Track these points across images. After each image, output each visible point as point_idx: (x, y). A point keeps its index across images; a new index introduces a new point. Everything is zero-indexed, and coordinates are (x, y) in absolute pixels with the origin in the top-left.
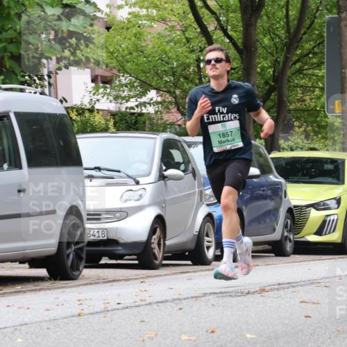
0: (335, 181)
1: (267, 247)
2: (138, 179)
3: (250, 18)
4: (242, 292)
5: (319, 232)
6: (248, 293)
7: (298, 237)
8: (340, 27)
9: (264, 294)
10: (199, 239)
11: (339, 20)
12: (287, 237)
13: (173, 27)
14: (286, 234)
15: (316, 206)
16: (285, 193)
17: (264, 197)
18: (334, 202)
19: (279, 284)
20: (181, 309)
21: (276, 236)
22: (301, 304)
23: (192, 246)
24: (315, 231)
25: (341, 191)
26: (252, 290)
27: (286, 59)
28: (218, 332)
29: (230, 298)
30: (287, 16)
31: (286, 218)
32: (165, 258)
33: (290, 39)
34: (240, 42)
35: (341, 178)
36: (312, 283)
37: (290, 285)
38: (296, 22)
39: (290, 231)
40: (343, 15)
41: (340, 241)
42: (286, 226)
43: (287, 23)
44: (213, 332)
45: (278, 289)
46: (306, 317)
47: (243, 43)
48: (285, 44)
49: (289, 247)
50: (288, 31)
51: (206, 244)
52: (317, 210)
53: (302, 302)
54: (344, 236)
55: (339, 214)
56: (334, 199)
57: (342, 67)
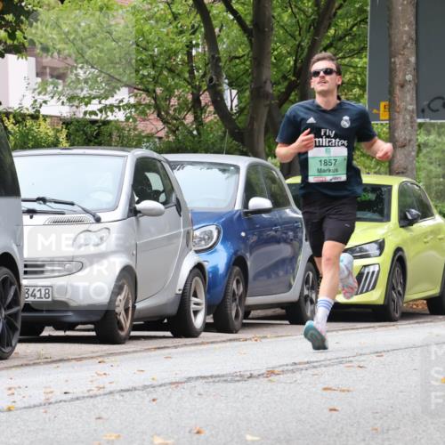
0: (376, 216)
1: (279, 311)
2: (99, 214)
4: (241, 376)
6: (251, 377)
9: (272, 378)
10: (183, 300)
12: (307, 296)
14: (306, 292)
17: (277, 241)
18: (375, 246)
19: (295, 364)
20: (154, 400)
21: (292, 295)
22: (325, 392)
23: (173, 310)
25: (385, 231)
26: (255, 373)
27: (314, 43)
28: (207, 433)
29: (225, 385)
31: (307, 269)
32: (135, 328)
33: (318, 14)
35: (385, 212)
36: (341, 362)
39: (311, 288)
41: (381, 302)
42: (306, 281)
44: (198, 432)
45: (293, 371)
46: (331, 410)
48: (313, 23)
50: (317, 3)
51: (193, 307)
53: (325, 389)
54: (388, 296)
55: (381, 264)
56: (375, 242)
57: (392, 55)
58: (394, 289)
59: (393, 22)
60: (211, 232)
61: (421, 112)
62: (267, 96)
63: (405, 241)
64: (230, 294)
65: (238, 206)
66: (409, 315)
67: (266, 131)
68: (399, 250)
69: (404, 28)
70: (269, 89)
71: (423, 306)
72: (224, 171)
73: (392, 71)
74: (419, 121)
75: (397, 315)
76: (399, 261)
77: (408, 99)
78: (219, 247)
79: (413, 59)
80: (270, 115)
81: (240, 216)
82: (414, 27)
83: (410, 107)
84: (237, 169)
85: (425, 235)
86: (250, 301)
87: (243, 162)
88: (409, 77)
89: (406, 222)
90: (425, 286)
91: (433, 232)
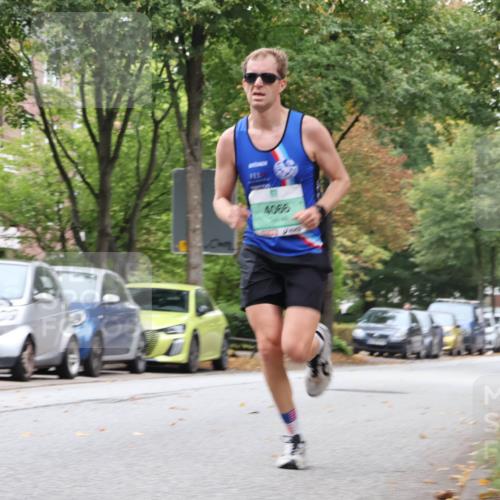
0: (181, 309)
1: (123, 365)
2: (12, 301)
3: (106, 167)
5: (168, 353)
7: (150, 358)
9: (135, 401)
10: (65, 356)
11: (185, 173)
12: (140, 357)
13: (36, 173)
14: (140, 354)
18: (181, 327)
21: (130, 356)
22: (172, 410)
23: (58, 362)
24: (164, 351)
25: (187, 318)
26: (124, 399)
27: (136, 205)
30: (138, 168)
31: (140, 340)
32: (35, 373)
33: (140, 187)
34: (97, 192)
39: (143, 352)
40: (189, 168)
41: (185, 361)
42: (139, 348)
43: (138, 174)
44: (103, 430)
46: (180, 420)
47: (99, 190)
48: (135, 192)
49: (141, 365)
50: (138, 180)
51: (70, 361)
52: (167, 333)
54: (189, 359)
55: (184, 338)
56: (181, 325)
57: (188, 213)
61: (206, 248)
62: (108, 235)
63: (200, 325)
64: (93, 353)
66: (201, 370)
68: (195, 330)
69: (195, 197)
70: (110, 231)
71: (208, 365)
73: (187, 222)
74: (205, 253)
75: (195, 370)
76: (196, 338)
77: (198, 238)
79: (200, 216)
82: (201, 197)
85: (211, 322)
86: (106, 358)
88: (198, 226)
89: (199, 313)
90: (211, 353)
91: (216, 320)
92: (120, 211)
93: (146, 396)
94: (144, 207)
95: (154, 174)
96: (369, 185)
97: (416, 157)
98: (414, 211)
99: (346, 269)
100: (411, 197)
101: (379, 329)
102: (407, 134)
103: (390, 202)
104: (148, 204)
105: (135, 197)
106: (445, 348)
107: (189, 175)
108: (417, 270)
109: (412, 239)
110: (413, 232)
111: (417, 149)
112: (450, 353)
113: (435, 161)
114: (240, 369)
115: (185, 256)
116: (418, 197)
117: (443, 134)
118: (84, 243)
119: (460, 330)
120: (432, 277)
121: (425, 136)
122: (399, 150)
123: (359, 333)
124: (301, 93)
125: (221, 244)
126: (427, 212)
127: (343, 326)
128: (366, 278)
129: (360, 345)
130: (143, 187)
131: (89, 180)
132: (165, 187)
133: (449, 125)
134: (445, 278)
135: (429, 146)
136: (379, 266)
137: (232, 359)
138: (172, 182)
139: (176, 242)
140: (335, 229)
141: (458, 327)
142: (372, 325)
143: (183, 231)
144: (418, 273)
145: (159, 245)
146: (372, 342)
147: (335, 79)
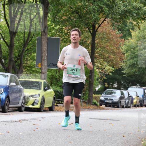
0: (38, 88)
3: (13, 36)
4: (13, 121)
5: (33, 105)
6: (16, 121)
7: (26, 106)
8: (41, 41)
9: (21, 122)
11: (41, 38)
14: (22, 105)
15: (32, 96)
16: (23, 92)
18: (38, 95)
19: (24, 119)
21: (19, 105)
24: (31, 104)
25: (40, 92)
26: (17, 121)
28: (10, 132)
29: (10, 123)
30: (24, 36)
31: (23, 99)
33: (25, 43)
34: (9, 44)
35: (40, 88)
36: (35, 119)
37: (28, 120)
38: (27, 38)
39: (24, 104)
40: (43, 37)
41: (39, 108)
42: (23, 102)
43: (24, 38)
44: (8, 132)
45: (25, 121)
46: (37, 129)
47: (10, 44)
48: (23, 45)
49: (23, 109)
50: (24, 41)
52: (32, 97)
53: (34, 125)
54: (40, 106)
55: (39, 99)
56: (38, 94)
57: (42, 53)
58: (42, 105)
59: (42, 46)
60: (2, 90)
61: (48, 66)
62: (12, 61)
63: (45, 94)
64: (6, 104)
65: (8, 84)
66: (45, 111)
67: (12, 69)
68: (43, 96)
69: (45, 47)
70: (13, 59)
71: (48, 109)
72: (3, 76)
73: (42, 57)
74: (48, 68)
75: (42, 111)
77: (45, 63)
78: (4, 93)
79: (46, 54)
80: (13, 65)
81: (8, 87)
82: (47, 47)
83: (46, 65)
84: (8, 76)
85: (49, 93)
86: (10, 106)
87: (9, 75)
88: (45, 58)
89: (45, 90)
90: (48, 105)
91: (51, 93)
92: (17, 52)
93: (25, 120)
94: (26, 51)
95: (30, 39)
96: (108, 44)
97: (126, 34)
98: (124, 54)
99: (98, 75)
100: (123, 49)
101: (109, 97)
102: (123, 25)
103: (115, 50)
104: (28, 50)
105: (22, 47)
106: (133, 104)
107: (42, 39)
108: (124, 75)
109: (123, 64)
110: (123, 62)
111: (126, 31)
112: (135, 106)
113: (132, 36)
114: (58, 111)
115: (40, 69)
116: (125, 49)
117: (136, 26)
118: (4, 63)
119: (138, 98)
120: (130, 78)
121: (129, 27)
122: (120, 32)
123: (102, 98)
124: (85, 10)
125: (53, 65)
126: (129, 54)
127: (96, 95)
128: (106, 78)
129: (102, 102)
130: (26, 43)
131: (6, 41)
132: (34, 43)
133: (139, 22)
134: (134, 78)
135: (130, 30)
136: (111, 74)
137: (56, 107)
138: (36, 42)
139: (37, 64)
140: (95, 60)
141: (138, 96)
142: (107, 95)
143: (40, 60)
144: (125, 77)
145: (31, 65)
146: (107, 101)
147: (97, 5)
